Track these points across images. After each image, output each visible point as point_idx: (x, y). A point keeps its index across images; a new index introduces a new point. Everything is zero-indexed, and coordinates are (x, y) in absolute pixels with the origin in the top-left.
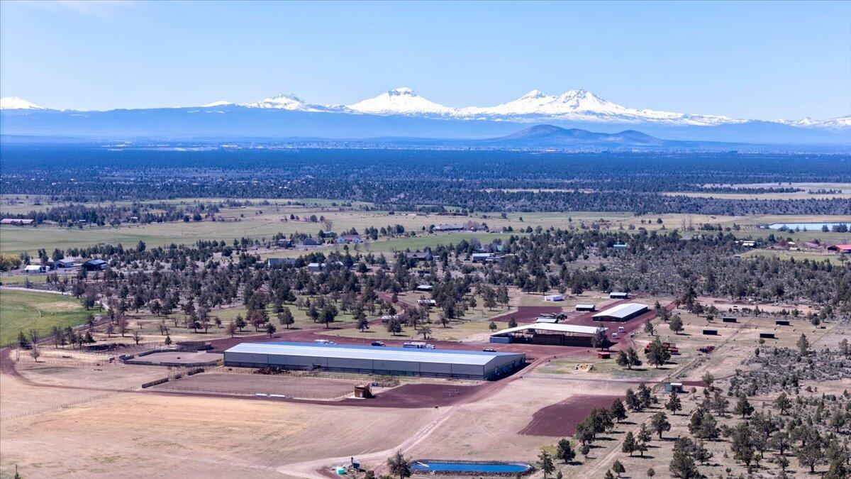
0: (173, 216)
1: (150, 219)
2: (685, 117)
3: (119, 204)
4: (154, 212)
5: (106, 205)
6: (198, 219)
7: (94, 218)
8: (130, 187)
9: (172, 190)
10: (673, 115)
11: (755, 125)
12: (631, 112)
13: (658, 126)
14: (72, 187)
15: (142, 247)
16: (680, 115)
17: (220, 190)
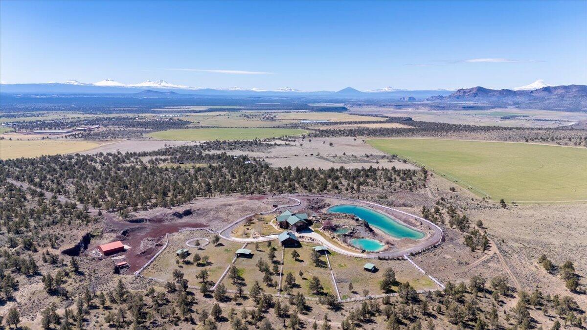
0: (33, 115)
1: (27, 116)
2: (190, 87)
3: (19, 113)
4: (28, 115)
5: (16, 113)
6: (38, 116)
7: (13, 116)
8: (22, 109)
9: (33, 110)
10: (187, 87)
11: (208, 90)
12: (176, 86)
13: (180, 89)
14: (6, 109)
15: (24, 121)
16: (188, 87)
17: (46, 109)
